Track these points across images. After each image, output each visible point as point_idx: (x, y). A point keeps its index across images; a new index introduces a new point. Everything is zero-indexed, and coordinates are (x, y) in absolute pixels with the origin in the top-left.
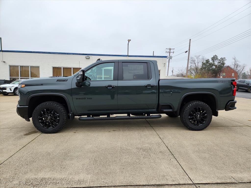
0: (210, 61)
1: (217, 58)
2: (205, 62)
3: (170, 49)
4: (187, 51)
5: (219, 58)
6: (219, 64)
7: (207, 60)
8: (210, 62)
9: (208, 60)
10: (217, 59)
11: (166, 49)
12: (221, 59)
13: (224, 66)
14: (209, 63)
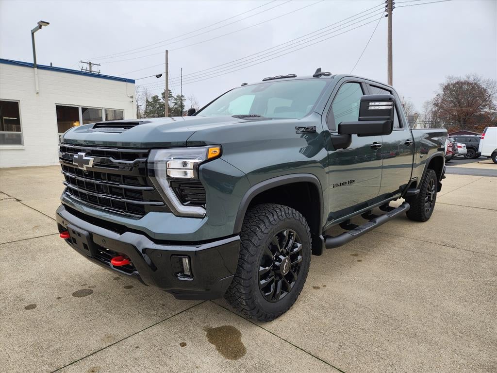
0: (160, 99)
1: (171, 94)
2: (150, 100)
3: (90, 64)
4: (161, 75)
5: (175, 95)
6: (176, 106)
7: (154, 98)
8: (161, 101)
9: (157, 97)
10: (171, 96)
11: (81, 62)
12: (177, 97)
13: (184, 110)
14: (160, 104)
